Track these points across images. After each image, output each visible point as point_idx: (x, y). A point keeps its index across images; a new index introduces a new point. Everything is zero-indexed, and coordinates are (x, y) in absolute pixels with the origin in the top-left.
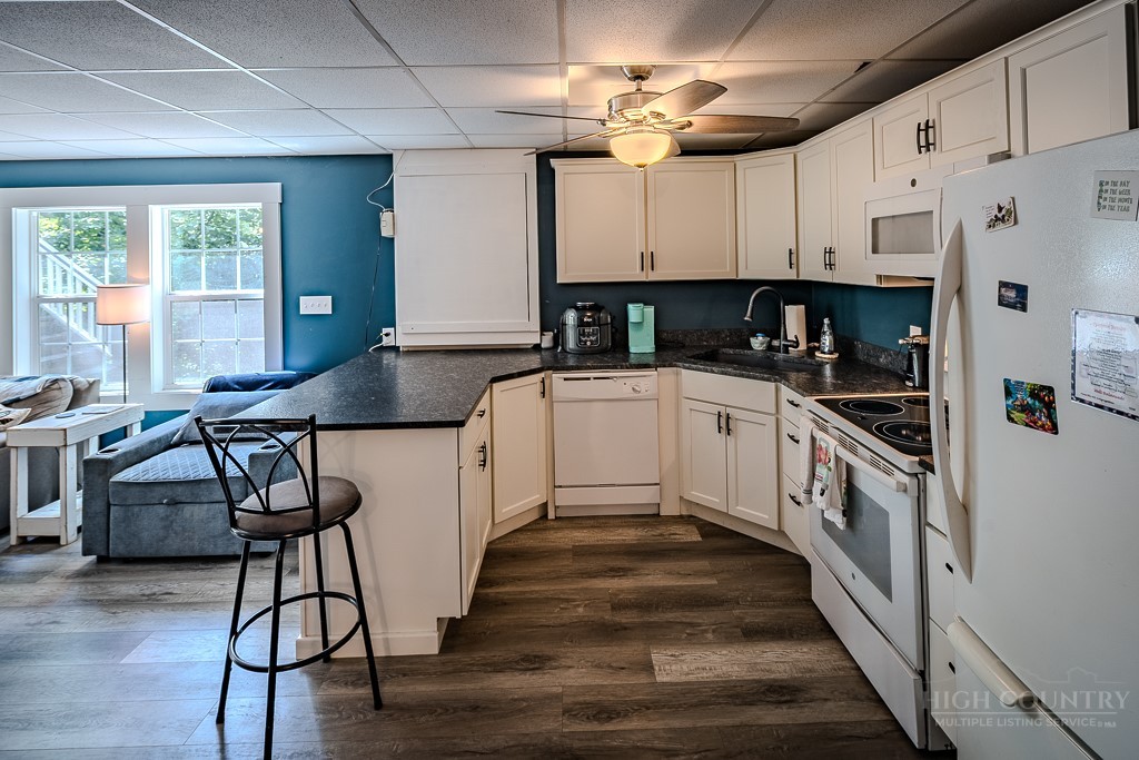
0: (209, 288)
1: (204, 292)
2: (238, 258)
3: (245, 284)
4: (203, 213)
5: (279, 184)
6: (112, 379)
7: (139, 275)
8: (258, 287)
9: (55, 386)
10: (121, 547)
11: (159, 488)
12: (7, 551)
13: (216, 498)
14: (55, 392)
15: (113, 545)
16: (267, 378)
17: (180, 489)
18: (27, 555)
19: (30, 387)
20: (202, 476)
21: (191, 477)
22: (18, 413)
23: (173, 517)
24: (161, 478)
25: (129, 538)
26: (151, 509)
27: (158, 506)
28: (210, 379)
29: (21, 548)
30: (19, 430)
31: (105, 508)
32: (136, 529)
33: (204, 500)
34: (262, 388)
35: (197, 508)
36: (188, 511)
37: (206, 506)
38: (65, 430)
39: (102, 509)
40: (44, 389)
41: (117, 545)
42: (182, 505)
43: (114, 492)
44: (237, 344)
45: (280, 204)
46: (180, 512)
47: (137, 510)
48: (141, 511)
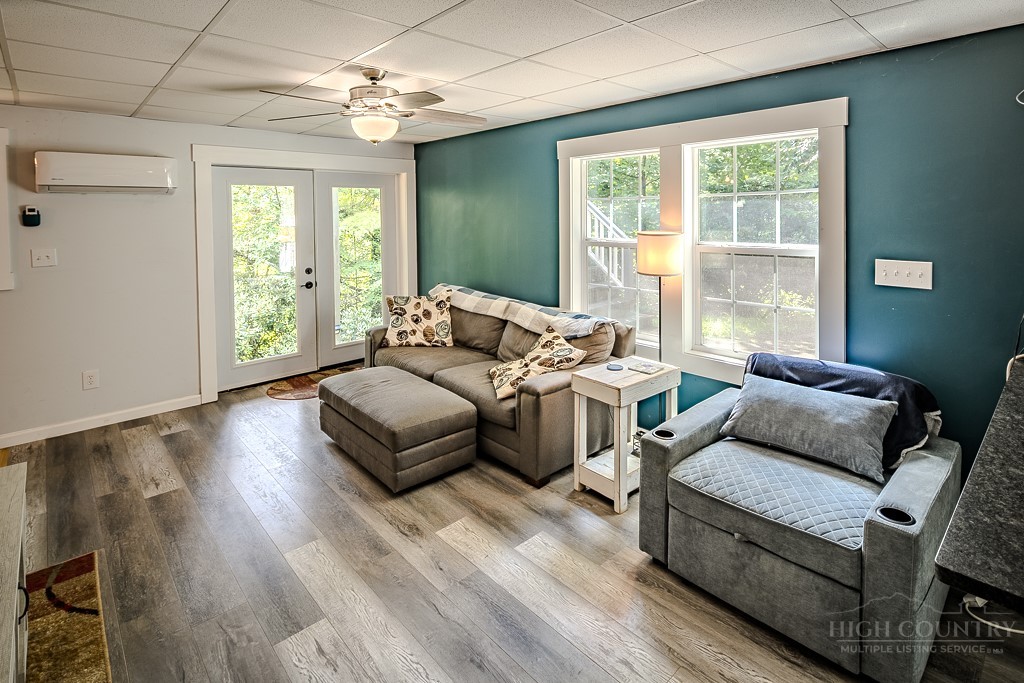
0: (740, 239)
1: (736, 244)
2: (778, 203)
3: (787, 236)
4: (735, 150)
5: (845, 99)
6: (646, 326)
7: (670, 222)
8: (809, 241)
9: (602, 330)
10: (681, 564)
11: (727, 512)
12: (572, 496)
13: (809, 564)
14: (603, 336)
15: (672, 556)
16: (834, 371)
17: (755, 526)
18: (588, 512)
19: (584, 327)
20: (786, 520)
21: (771, 515)
22: (578, 353)
23: (746, 560)
24: (730, 499)
25: (690, 558)
26: (717, 534)
27: (725, 534)
28: (754, 355)
29: (581, 497)
30: (581, 377)
31: (663, 505)
32: (698, 550)
33: (790, 558)
34: (828, 385)
35: (779, 564)
36: (766, 562)
37: (793, 568)
38: (619, 390)
39: (660, 505)
40: (594, 331)
41: (676, 558)
42: (758, 549)
43: (673, 492)
44: (775, 311)
45: (846, 127)
46: (755, 558)
47: (699, 526)
48: (704, 530)
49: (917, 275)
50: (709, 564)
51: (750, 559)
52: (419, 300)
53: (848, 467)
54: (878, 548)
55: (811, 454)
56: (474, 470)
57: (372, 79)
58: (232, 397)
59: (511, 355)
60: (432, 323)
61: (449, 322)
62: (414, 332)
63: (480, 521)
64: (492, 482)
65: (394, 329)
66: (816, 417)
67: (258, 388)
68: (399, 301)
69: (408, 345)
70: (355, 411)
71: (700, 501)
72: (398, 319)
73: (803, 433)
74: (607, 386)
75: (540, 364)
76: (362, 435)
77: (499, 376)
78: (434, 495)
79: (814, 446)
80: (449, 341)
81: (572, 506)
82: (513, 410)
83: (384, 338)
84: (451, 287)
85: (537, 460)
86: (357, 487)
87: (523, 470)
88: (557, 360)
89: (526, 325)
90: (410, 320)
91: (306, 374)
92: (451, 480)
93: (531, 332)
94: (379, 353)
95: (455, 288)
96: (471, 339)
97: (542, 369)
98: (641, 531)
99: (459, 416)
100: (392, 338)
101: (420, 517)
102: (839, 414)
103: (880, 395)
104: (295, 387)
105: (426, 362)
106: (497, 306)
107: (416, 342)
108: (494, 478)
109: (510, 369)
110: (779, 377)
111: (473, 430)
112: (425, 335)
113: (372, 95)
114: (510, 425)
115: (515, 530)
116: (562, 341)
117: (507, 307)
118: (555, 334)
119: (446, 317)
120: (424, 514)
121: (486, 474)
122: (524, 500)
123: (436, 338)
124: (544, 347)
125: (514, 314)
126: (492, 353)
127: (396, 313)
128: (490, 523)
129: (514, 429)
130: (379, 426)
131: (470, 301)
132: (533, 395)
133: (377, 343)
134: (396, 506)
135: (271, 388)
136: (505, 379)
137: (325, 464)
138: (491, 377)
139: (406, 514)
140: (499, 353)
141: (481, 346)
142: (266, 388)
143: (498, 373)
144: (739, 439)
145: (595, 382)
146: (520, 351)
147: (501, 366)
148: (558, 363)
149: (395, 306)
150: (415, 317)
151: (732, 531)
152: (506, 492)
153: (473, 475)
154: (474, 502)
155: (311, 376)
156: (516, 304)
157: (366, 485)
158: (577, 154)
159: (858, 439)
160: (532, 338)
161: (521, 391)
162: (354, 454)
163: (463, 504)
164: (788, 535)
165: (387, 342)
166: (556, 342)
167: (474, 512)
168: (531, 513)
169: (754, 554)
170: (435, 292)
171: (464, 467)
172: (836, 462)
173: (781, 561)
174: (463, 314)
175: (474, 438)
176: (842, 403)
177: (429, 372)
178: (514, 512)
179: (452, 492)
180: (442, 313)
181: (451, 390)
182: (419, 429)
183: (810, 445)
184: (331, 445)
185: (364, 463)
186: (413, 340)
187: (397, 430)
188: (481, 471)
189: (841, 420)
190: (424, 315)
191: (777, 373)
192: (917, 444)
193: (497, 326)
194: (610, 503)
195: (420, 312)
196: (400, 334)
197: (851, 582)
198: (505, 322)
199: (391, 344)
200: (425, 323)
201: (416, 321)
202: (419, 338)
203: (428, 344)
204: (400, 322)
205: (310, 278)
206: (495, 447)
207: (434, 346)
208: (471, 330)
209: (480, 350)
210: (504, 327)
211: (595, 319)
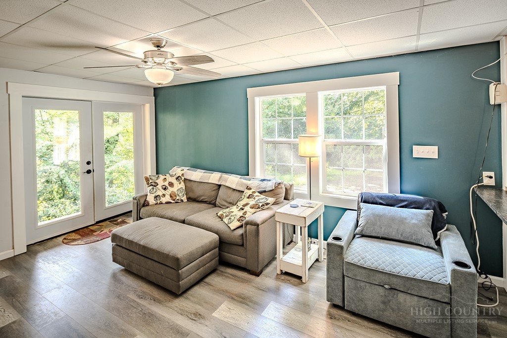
0: (345, 138)
3: (368, 136)
5: (398, 73)
8: (382, 138)
9: (280, 186)
10: (353, 305)
11: (380, 275)
12: (278, 277)
13: (424, 295)
14: (280, 190)
15: (348, 301)
16: (401, 199)
17: (395, 280)
18: (289, 285)
19: (269, 186)
20: (410, 275)
21: (402, 273)
22: (271, 200)
23: (390, 298)
24: (380, 268)
25: (358, 301)
26: (373, 287)
27: (378, 286)
28: (361, 193)
29: (283, 277)
30: (280, 213)
31: (341, 276)
32: (363, 297)
33: (414, 293)
34: (400, 205)
35: (408, 297)
36: (402, 297)
37: (416, 298)
38: (305, 218)
39: (340, 276)
40: (275, 187)
41: (350, 302)
42: (396, 291)
43: (347, 269)
44: (364, 172)
45: (398, 85)
46: (395, 296)
47: (362, 284)
48: (366, 286)
49: (431, 152)
50: (369, 303)
51: (393, 297)
52: (165, 177)
53: (420, 243)
54: (459, 282)
55: (402, 239)
56: (218, 271)
57: (158, 46)
58: (37, 248)
59: (226, 204)
60: (175, 189)
61: (184, 188)
62: (164, 195)
63: (235, 302)
64: (232, 277)
65: (151, 195)
66: (402, 221)
67: (54, 239)
68: (153, 178)
69: (161, 203)
70: (144, 248)
71: (364, 271)
72: (153, 188)
73: (397, 230)
74: (297, 216)
75: (252, 208)
76: (150, 262)
77: (227, 216)
78: (200, 291)
79: (404, 235)
80: (184, 199)
81: (280, 283)
82: (242, 235)
83: (146, 200)
84: (183, 168)
85: (258, 261)
86: (150, 295)
87: (249, 268)
88: (261, 204)
89: (234, 187)
90: (161, 188)
91: (87, 227)
92: (207, 280)
93: (237, 190)
94: (143, 210)
95: (185, 169)
96: (198, 197)
97: (253, 210)
98: (328, 292)
99: (211, 242)
100: (151, 199)
101: (198, 307)
102: (412, 218)
103: (424, 208)
104: (82, 236)
105: (178, 212)
106: (214, 178)
107: (166, 201)
108: (231, 275)
109: (233, 212)
110: (376, 204)
111: (217, 249)
112: (171, 197)
113: (159, 56)
114: (241, 243)
115: (256, 303)
116: (257, 194)
117: (221, 177)
118: (252, 190)
119: (182, 185)
120: (200, 304)
121: (226, 273)
122: (254, 285)
123: (178, 198)
124: (248, 198)
125: (226, 181)
126: (213, 204)
127: (151, 185)
128: (241, 302)
129: (243, 245)
130: (166, 256)
131: (197, 175)
132: (255, 225)
133: (141, 204)
134: (179, 302)
135: (65, 239)
136: (232, 218)
137: (123, 284)
138: (221, 218)
139: (189, 306)
140: (217, 203)
141: (205, 200)
142: (61, 239)
143: (225, 215)
144: (363, 236)
145: (290, 215)
146: (231, 201)
147: (225, 211)
148: (262, 206)
149: (151, 181)
150: (164, 187)
151: (382, 284)
152: (242, 282)
153: (219, 275)
154: (227, 291)
155: (91, 228)
156: (225, 176)
157: (156, 293)
158: (259, 95)
159: (423, 230)
160: (238, 194)
161: (247, 224)
162: (143, 275)
163: (220, 293)
164: (413, 282)
165: (148, 203)
166: (255, 195)
167: (229, 298)
168: (261, 292)
169: (394, 294)
170: (173, 172)
171: (213, 271)
172: (414, 241)
173: (409, 295)
174: (192, 183)
175: (217, 254)
176: (412, 213)
177: (182, 218)
178: (251, 293)
179: (211, 287)
180: (180, 183)
181: (199, 227)
182: (191, 254)
183: (401, 235)
184: (122, 270)
185: (152, 279)
186: (164, 200)
187: (179, 256)
188: (222, 272)
189: (414, 221)
190: (169, 185)
191: (375, 201)
192: (443, 228)
193: (215, 188)
194: (300, 278)
195: (166, 183)
196: (156, 197)
197: (446, 300)
198: (220, 186)
199: (151, 203)
200: (170, 190)
201: (165, 189)
202: (167, 199)
203: (173, 202)
204: (155, 190)
205: (90, 167)
206: (230, 257)
207: (176, 202)
208: (199, 191)
209: (205, 202)
210: (220, 188)
211: (275, 182)
